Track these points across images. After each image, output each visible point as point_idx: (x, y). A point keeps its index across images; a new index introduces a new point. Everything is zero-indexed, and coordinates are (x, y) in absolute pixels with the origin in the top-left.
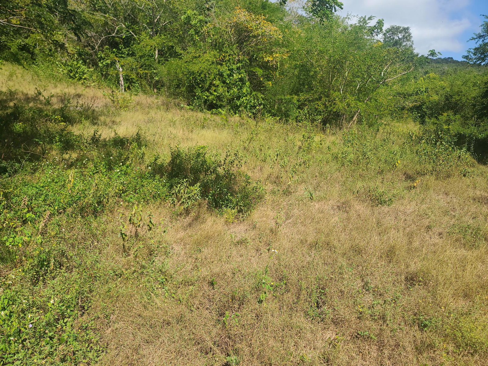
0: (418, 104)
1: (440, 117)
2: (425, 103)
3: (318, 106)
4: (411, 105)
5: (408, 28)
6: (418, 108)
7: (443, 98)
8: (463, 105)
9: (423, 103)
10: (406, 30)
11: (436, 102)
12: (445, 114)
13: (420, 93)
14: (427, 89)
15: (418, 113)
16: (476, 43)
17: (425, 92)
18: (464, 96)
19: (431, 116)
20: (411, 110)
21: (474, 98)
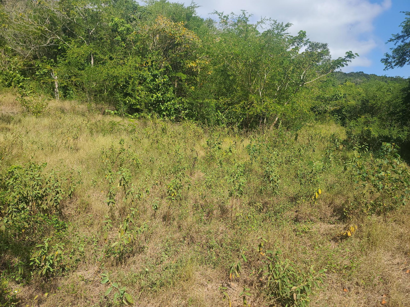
0: (338, 108)
1: (359, 119)
2: (344, 107)
3: (236, 109)
4: (332, 109)
5: (326, 45)
6: (338, 112)
7: (360, 103)
8: (379, 109)
9: (343, 108)
10: (324, 46)
11: (353, 106)
12: (363, 117)
13: (339, 99)
14: (345, 95)
15: (339, 116)
16: (395, 44)
17: (344, 97)
18: (379, 100)
19: (350, 118)
20: (332, 113)
21: (388, 102)
